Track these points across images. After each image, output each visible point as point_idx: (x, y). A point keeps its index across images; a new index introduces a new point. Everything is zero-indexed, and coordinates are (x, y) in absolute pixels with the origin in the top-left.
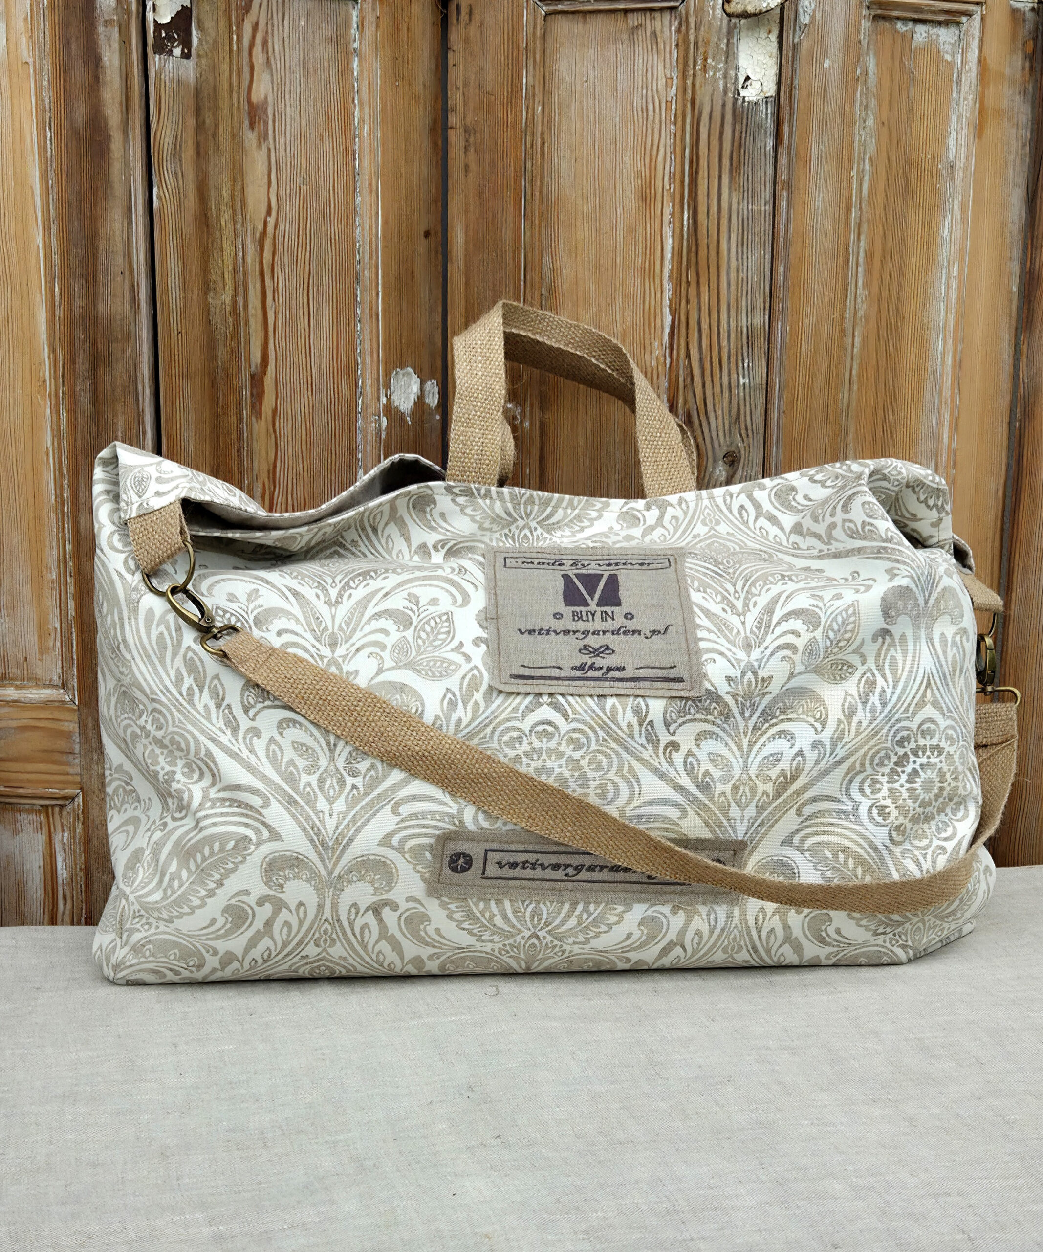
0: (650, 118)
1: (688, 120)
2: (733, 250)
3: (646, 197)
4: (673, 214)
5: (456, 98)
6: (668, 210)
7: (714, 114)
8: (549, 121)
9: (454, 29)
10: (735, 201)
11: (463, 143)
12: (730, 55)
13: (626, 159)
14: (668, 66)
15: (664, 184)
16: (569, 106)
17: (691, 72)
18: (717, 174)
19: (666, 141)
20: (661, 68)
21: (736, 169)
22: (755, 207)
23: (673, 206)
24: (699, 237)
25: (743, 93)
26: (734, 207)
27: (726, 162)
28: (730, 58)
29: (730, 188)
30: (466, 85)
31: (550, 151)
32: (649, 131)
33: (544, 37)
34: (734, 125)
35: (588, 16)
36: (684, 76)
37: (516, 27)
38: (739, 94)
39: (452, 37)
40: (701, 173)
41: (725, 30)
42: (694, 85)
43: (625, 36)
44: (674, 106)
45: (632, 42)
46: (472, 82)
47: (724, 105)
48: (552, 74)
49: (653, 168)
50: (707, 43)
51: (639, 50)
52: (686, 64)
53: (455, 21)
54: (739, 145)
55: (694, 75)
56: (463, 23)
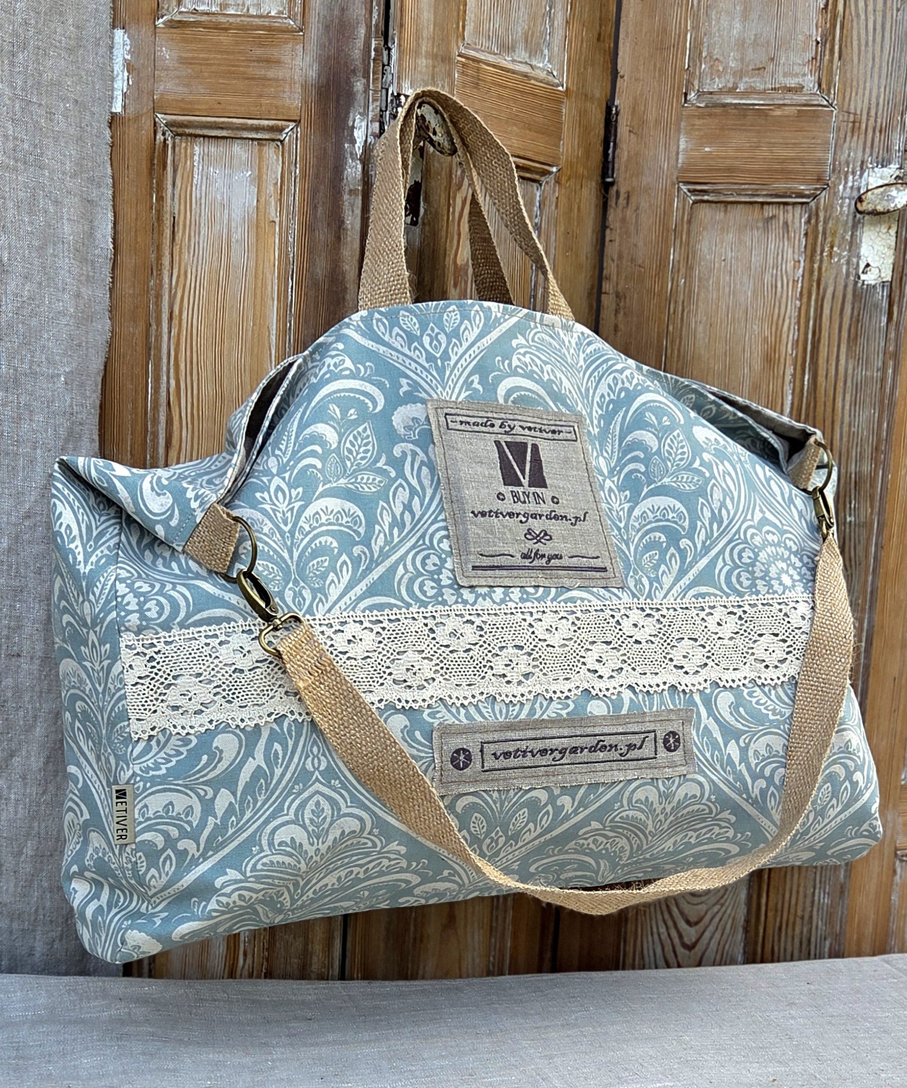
0: (779, 294)
1: (813, 297)
2: (847, 407)
3: (770, 359)
4: (794, 375)
5: (611, 268)
6: (790, 370)
7: (836, 294)
8: (690, 291)
9: (612, 211)
10: (850, 367)
11: (614, 307)
12: (854, 246)
13: (755, 327)
14: (796, 251)
15: (788, 349)
16: (708, 280)
17: (818, 258)
18: (836, 344)
19: (791, 313)
20: (790, 251)
21: (853, 340)
22: (868, 373)
23: (795, 369)
24: (818, 396)
25: (863, 277)
26: (850, 371)
27: (845, 334)
28: (854, 248)
29: (847, 356)
30: (620, 257)
31: (688, 317)
32: (777, 304)
33: (689, 222)
34: (853, 304)
35: (729, 206)
36: (812, 261)
37: (667, 212)
38: (859, 278)
39: (611, 217)
40: (822, 341)
41: (850, 224)
42: (820, 268)
43: (760, 225)
44: (800, 285)
45: (766, 229)
46: (625, 255)
47: (846, 286)
48: (694, 253)
49: (778, 335)
50: (834, 234)
51: (772, 236)
52: (814, 251)
53: (614, 205)
54: (856, 320)
55: (821, 261)
56: (620, 207)
